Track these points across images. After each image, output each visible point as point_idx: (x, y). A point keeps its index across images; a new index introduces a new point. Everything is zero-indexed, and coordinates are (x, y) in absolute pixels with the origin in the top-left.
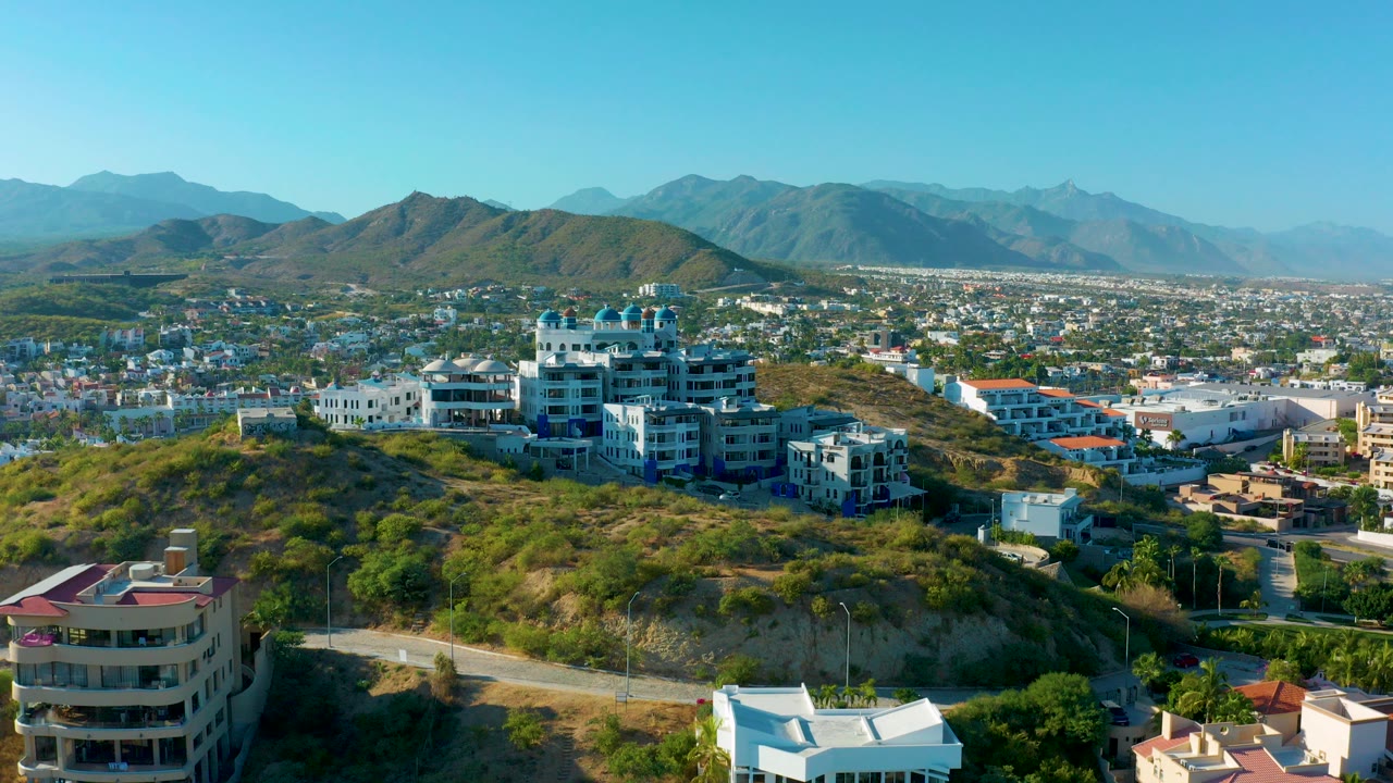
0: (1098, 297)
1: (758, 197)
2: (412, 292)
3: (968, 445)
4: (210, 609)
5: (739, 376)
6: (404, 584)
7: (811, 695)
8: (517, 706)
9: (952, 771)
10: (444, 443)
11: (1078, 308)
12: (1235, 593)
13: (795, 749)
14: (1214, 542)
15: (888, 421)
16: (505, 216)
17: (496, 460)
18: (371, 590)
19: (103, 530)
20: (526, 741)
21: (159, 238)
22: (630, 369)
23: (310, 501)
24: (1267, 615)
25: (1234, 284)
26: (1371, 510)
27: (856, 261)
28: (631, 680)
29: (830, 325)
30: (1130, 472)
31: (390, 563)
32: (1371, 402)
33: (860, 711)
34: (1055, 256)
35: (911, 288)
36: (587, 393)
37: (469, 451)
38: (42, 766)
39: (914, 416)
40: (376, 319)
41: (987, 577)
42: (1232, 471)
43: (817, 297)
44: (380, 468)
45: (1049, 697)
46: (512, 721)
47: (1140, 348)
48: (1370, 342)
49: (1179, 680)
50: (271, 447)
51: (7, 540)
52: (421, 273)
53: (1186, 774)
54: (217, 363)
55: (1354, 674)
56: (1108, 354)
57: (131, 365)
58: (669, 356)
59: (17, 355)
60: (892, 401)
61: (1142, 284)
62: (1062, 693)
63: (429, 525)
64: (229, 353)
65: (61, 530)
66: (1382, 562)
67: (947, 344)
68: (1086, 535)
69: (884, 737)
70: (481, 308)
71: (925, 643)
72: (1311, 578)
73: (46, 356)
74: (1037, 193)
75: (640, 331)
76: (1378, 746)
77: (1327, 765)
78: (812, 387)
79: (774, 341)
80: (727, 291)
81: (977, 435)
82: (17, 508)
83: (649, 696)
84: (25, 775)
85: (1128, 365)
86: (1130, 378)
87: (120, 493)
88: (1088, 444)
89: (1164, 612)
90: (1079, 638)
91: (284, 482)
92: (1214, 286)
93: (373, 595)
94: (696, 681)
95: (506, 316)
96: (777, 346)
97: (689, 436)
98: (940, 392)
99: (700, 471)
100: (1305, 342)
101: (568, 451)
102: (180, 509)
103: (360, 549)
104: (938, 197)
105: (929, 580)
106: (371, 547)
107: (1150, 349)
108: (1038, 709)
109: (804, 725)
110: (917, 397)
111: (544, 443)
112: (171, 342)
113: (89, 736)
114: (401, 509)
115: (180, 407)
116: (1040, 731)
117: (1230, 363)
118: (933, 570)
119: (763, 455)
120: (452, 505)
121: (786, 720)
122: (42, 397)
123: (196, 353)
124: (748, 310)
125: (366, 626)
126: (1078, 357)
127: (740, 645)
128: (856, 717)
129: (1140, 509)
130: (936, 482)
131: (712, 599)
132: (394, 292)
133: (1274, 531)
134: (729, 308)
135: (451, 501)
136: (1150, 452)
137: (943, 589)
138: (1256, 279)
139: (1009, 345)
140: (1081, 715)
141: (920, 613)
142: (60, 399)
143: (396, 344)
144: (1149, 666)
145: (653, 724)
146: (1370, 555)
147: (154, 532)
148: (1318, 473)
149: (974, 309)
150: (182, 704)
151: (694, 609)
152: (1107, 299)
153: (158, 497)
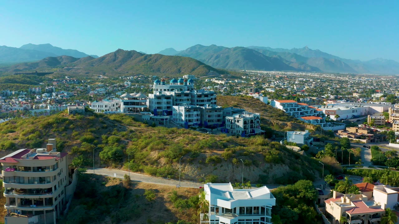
0: (315, 79)
1: (218, 51)
2: (118, 77)
3: (277, 118)
4: (59, 161)
5: (212, 99)
6: (115, 155)
7: (232, 186)
8: (148, 189)
9: (273, 206)
10: (127, 117)
11: (309, 82)
12: (354, 160)
13: (228, 200)
14: (348, 146)
15: (254, 112)
16: (145, 56)
17: (142, 122)
18: (106, 157)
19: (29, 140)
20: (150, 198)
21: (46, 62)
22: (180, 96)
23: (88, 132)
24: (363, 166)
25: (354, 76)
26: (393, 137)
27: (245, 69)
28: (180, 182)
29: (238, 87)
30: (324, 127)
31: (111, 149)
32: (393, 107)
33: (246, 190)
34: (302, 68)
35: (261, 76)
36: (168, 103)
37: (134, 119)
38: (11, 206)
39: (262, 110)
40: (108, 85)
41: (283, 153)
42: (353, 126)
43: (234, 79)
44: (109, 123)
45: (301, 187)
46: (146, 193)
47: (327, 93)
48: (393, 92)
49: (338, 182)
50: (77, 117)
51: (1, 143)
52: (121, 72)
53: (340, 208)
54: (62, 97)
55: (388, 182)
56: (318, 95)
57: (37, 97)
58: (192, 93)
59: (5, 95)
60: (256, 106)
61: (327, 75)
62: (304, 185)
63: (123, 139)
64: (66, 94)
65: (17, 140)
66: (396, 152)
67: (271, 92)
68: (311, 144)
69: (253, 197)
70: (137, 82)
71: (265, 172)
72: (376, 156)
73: (13, 95)
74: (297, 50)
75: (183, 86)
76: (395, 201)
77: (381, 206)
78: (233, 102)
79: (222, 91)
80: (208, 77)
81: (280, 116)
82: (4, 135)
83: (186, 186)
84: (6, 209)
85: (323, 98)
86: (324, 101)
87: (34, 130)
88: (312, 119)
89: (334, 164)
90: (309, 171)
91: (81, 127)
92: (348, 76)
93: (107, 158)
94: (199, 182)
95: (145, 84)
96: (223, 92)
97: (197, 115)
98: (269, 104)
99: (200, 125)
100: (374, 92)
101: (163, 119)
102: (51, 134)
103: (103, 145)
104: (268, 51)
105: (266, 154)
106: (106, 145)
107: (330, 93)
108: (298, 190)
109: (230, 193)
110: (263, 105)
111: (156, 117)
112: (49, 91)
113: (25, 197)
114: (115, 134)
115: (51, 109)
116: (298, 196)
117: (352, 97)
118: (267, 151)
119: (218, 121)
120: (129, 133)
121: (225, 192)
122: (12, 107)
123: (56, 94)
124: (214, 83)
125: (104, 167)
126: (309, 95)
127: (212, 172)
128: (245, 191)
129: (327, 137)
130: (269, 129)
131: (204, 159)
132: (113, 77)
133: (365, 143)
134: (209, 82)
135: (129, 132)
136: (329, 121)
137: (270, 156)
138: (360, 74)
139: (289, 92)
140: (310, 192)
141: (263, 163)
142: (17, 107)
143: (114, 92)
144: (329, 179)
145: (187, 194)
146: (393, 150)
147: (44, 141)
148: (378, 127)
149: (279, 82)
150: (52, 188)
151: (199, 162)
152: (317, 80)
153: (45, 131)
